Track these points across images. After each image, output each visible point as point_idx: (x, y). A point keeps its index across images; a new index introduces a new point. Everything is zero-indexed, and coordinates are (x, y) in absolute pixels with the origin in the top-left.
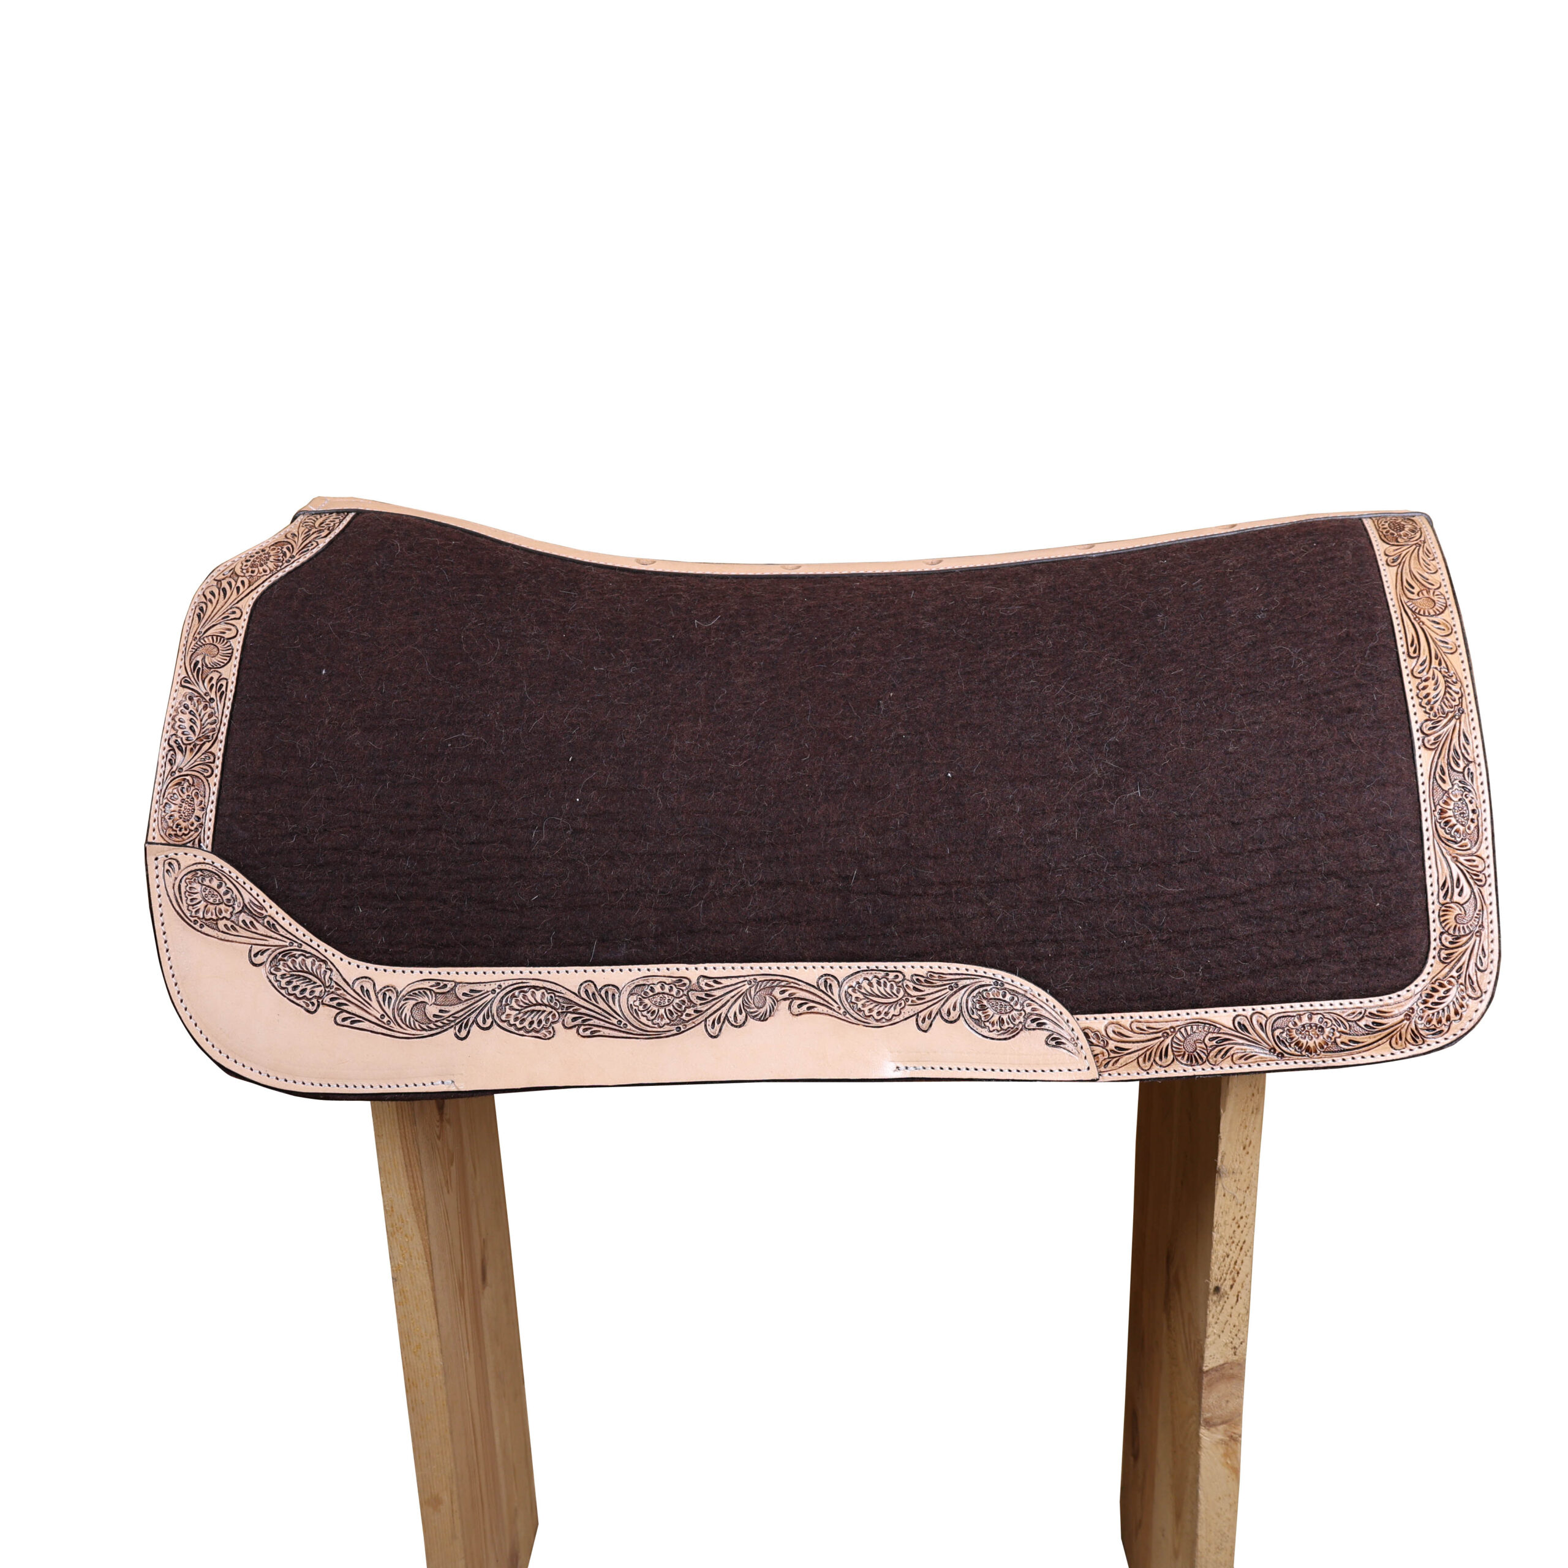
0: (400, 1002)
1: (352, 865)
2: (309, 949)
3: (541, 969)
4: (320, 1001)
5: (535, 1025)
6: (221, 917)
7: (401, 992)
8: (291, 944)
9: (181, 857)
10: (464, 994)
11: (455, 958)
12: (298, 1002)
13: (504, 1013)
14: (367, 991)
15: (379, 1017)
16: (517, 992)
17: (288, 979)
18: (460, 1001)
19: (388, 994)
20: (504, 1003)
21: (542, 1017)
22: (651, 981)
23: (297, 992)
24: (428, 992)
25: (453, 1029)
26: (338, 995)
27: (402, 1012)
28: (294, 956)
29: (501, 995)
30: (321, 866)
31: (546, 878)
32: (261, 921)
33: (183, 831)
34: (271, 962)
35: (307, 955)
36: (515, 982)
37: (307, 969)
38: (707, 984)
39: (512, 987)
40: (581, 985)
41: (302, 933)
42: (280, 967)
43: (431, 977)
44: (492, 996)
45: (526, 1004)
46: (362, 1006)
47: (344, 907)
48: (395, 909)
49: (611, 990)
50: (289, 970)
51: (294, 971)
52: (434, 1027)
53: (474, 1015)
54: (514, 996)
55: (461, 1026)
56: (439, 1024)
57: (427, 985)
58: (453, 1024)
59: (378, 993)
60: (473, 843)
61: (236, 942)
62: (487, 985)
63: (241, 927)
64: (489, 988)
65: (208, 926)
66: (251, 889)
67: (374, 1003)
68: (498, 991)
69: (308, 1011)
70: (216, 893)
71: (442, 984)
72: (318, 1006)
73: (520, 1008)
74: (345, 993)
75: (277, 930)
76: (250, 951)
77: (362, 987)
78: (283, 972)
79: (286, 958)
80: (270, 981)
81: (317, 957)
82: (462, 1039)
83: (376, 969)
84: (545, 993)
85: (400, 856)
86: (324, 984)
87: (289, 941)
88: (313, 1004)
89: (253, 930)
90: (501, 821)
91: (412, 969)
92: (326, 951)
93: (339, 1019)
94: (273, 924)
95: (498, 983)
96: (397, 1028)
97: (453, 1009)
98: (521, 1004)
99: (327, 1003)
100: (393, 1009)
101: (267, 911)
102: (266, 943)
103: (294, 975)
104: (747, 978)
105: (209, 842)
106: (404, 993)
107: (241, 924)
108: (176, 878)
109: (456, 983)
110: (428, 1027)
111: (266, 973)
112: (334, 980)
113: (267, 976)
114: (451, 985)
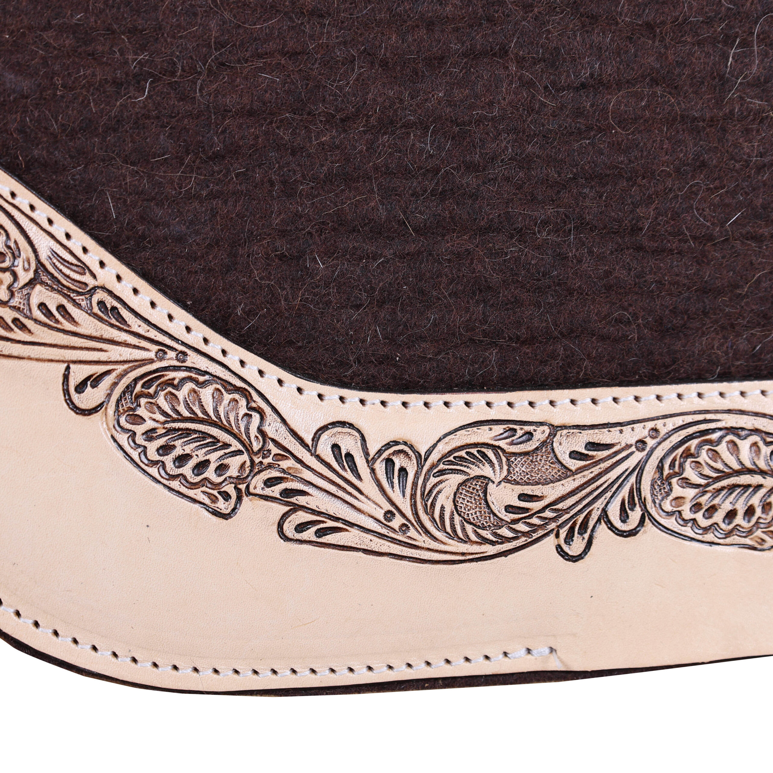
0: (426, 480)
1: (293, 153)
2: (202, 363)
3: (746, 385)
4: (243, 487)
5: (739, 520)
7: (429, 452)
8: (161, 354)
10: (575, 455)
11: (547, 369)
12: (191, 493)
13: (668, 494)
14: (349, 456)
15: (381, 515)
16: (694, 443)
17: (162, 441)
18: (568, 473)
19: (399, 462)
20: (666, 471)
21: (756, 500)
23: (187, 470)
24: (490, 454)
25: (552, 536)
26: (283, 471)
27: (433, 505)
28: (170, 383)
29: (659, 453)
30: (217, 157)
31: (760, 168)
32: (83, 304)
34: (118, 401)
35: (201, 379)
36: (689, 419)
37: (205, 412)
39: (683, 434)
41: (183, 325)
42: (142, 412)
43: (492, 414)
44: (638, 456)
45: (717, 470)
46: (340, 493)
47: (282, 257)
48: (402, 257)
50: (162, 418)
51: (174, 421)
52: (510, 535)
53: (600, 504)
54: (687, 454)
55: (572, 529)
56: (522, 527)
57: (484, 435)
58: (553, 525)
59: (374, 460)
60: (583, 86)
61: (30, 358)
62: (627, 429)
63: (36, 321)
64: (630, 436)
66: (50, 222)
67: (368, 486)
68: (651, 443)
69: (216, 513)
71: (520, 433)
72: (239, 499)
73: (703, 482)
74: (299, 466)
75: (124, 321)
76: (66, 377)
77: (336, 447)
78: (150, 424)
79: (152, 390)
80: (120, 447)
81: (225, 383)
82: (575, 559)
83: (362, 402)
84: (761, 444)
85: (407, 125)
86: (248, 448)
87: (155, 348)
88: (226, 496)
89: (68, 326)
90: (650, 27)
91: (447, 397)
92: (242, 363)
93: (289, 529)
94: (114, 308)
95: (650, 425)
96: (422, 540)
97: (552, 492)
98: (707, 471)
99: (259, 491)
100: (413, 496)
101: (94, 276)
102: (102, 356)
103: (175, 430)
106: (434, 457)
107: (38, 314)
109: (555, 429)
110: (495, 534)
111: (109, 429)
112: (271, 434)
113: (112, 437)
114: (541, 433)
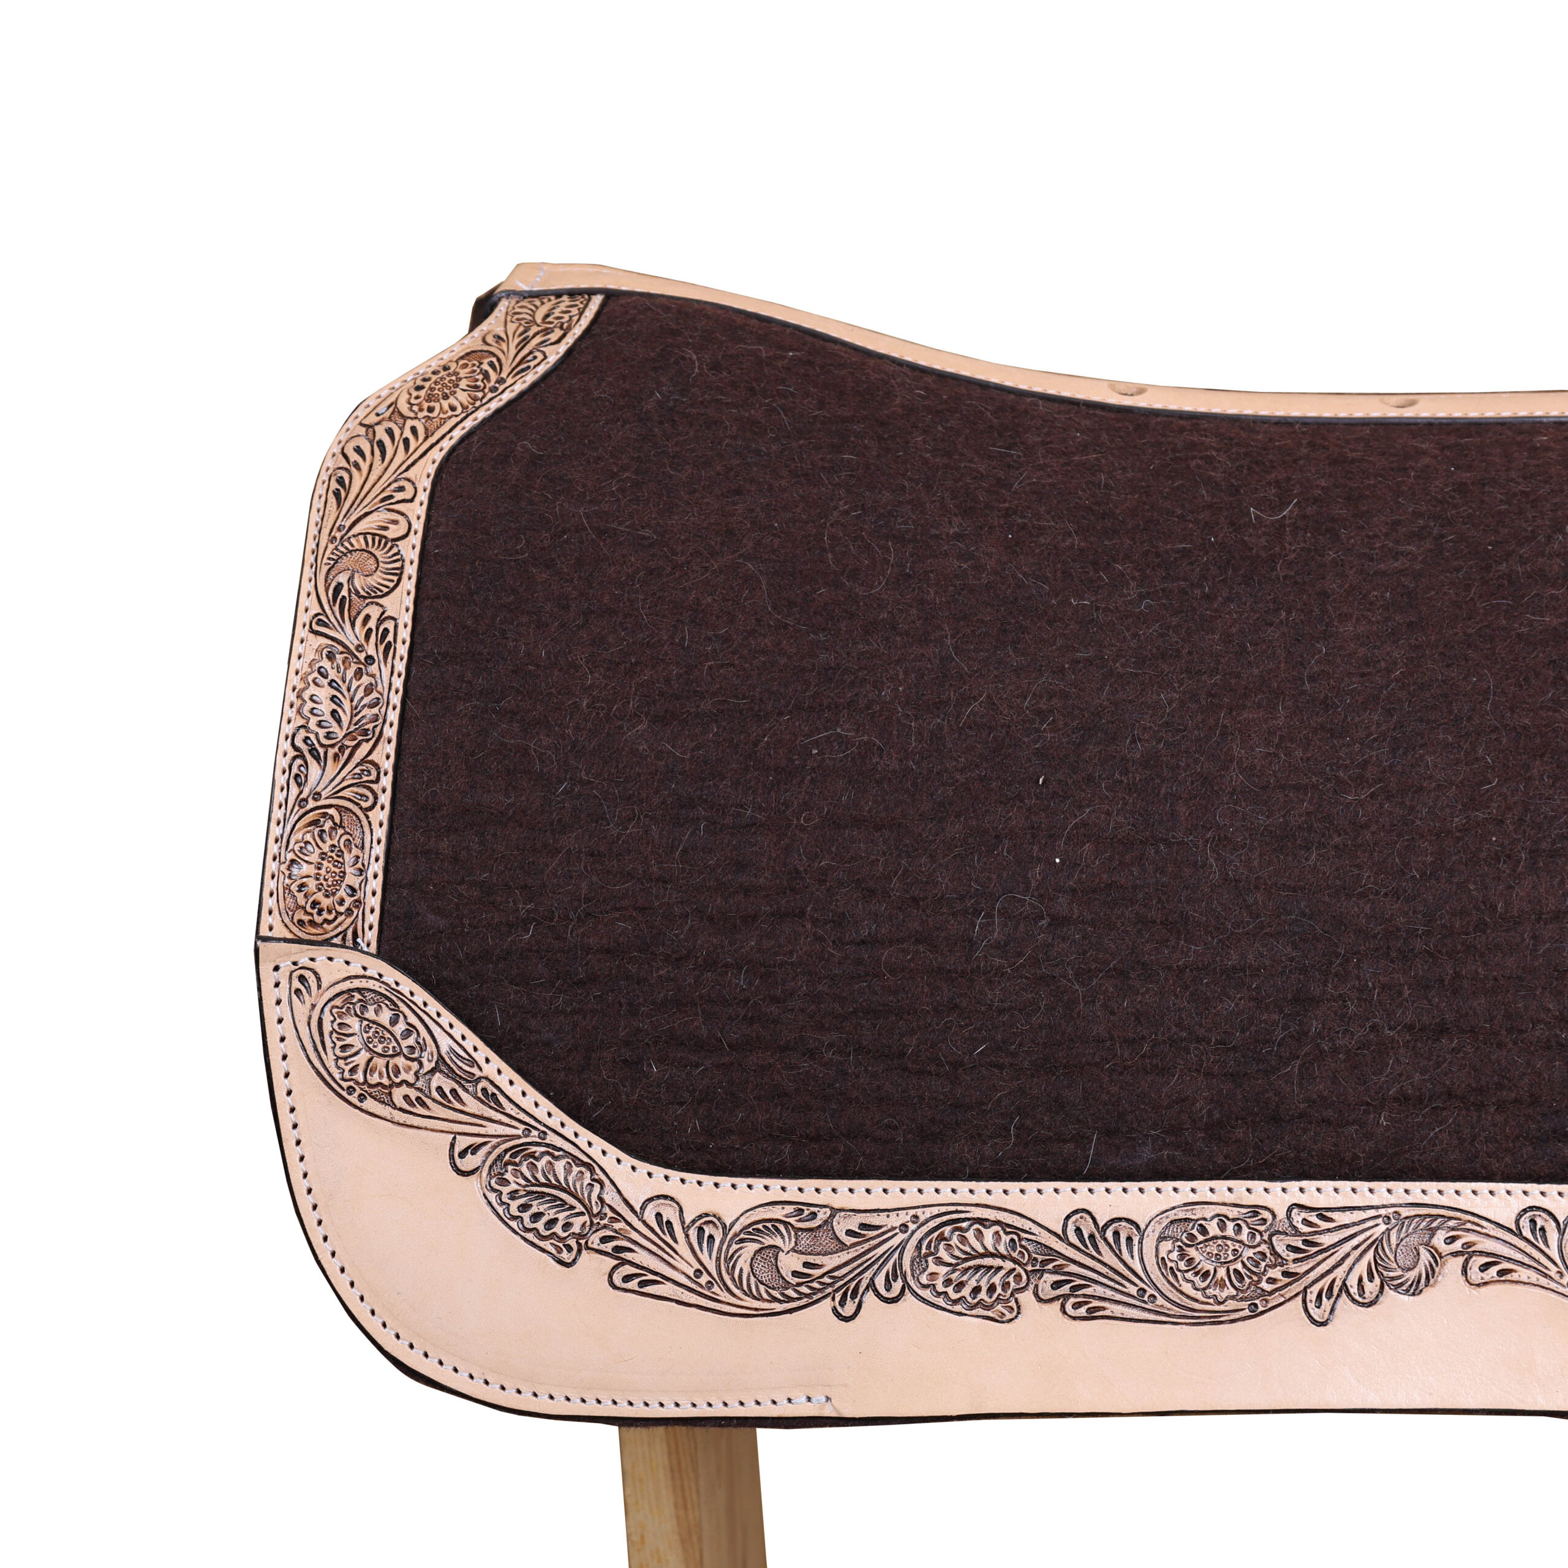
0: (729, 1246)
1: (638, 983)
2: (559, 1142)
3: (991, 1185)
4: (583, 1242)
5: (983, 1295)
6: (397, 1080)
7: (732, 1225)
8: (527, 1133)
9: (321, 965)
10: (850, 1233)
11: (830, 1162)
12: (542, 1244)
13: (925, 1270)
14: (669, 1223)
15: (691, 1274)
16: (947, 1229)
17: (522, 1201)
18: (843, 1247)
19: (708, 1230)
20: (924, 1251)
21: (997, 1280)
22: (1199, 1212)
23: (540, 1225)
24: (782, 1228)
25: (829, 1299)
26: (616, 1231)
27: (734, 1267)
28: (532, 1155)
29: (918, 1235)
30: (581, 983)
31: (1001, 1011)
32: (471, 1089)
33: (325, 915)
34: (491, 1167)
35: (557, 1153)
36: (943, 1209)
37: (558, 1180)
38: (1306, 1222)
39: (939, 1220)
40: (1068, 1217)
41: (546, 1110)
42: (508, 1176)
43: (785, 1197)
44: (901, 1237)
45: (965, 1253)
46: (660, 1253)
47: (625, 1061)
48: (718, 1066)
49: (1125, 1230)
50: (523, 1182)
51: (533, 1185)
52: (795, 1295)
53: (868, 1274)
54: (942, 1238)
55: (845, 1295)
56: (804, 1289)
57: (778, 1213)
58: (830, 1290)
59: (689, 1227)
60: (863, 942)
61: (426, 1129)
62: (893, 1214)
63: (434, 1100)
64: (895, 1220)
65: (372, 1097)
66: (451, 1026)
67: (682, 1248)
68: (912, 1227)
69: (561, 1262)
70: (388, 1035)
71: (806, 1213)
72: (579, 1251)
73: (954, 1261)
74: (628, 1228)
75: (500, 1105)
76: (452, 1145)
77: (659, 1216)
78: (514, 1187)
79: (517, 1160)
80: (490, 1203)
81: (575, 1158)
82: (847, 1319)
83: (683, 1181)
84: (1001, 1233)
85: (727, 966)
86: (589, 1210)
87: (523, 1127)
88: (569, 1249)
89: (457, 1105)
90: (915, 900)
91: (750, 1181)
92: (590, 1144)
93: (617, 1279)
94: (493, 1094)
95: (912, 1212)
96: (724, 1296)
97: (830, 1262)
98: (957, 1253)
99: (595, 1246)
100: (718, 1259)
101: (481, 1069)
102: (482, 1131)
103: (533, 1192)
104: (1383, 1212)
105: (372, 936)
106: (737, 1228)
107: (435, 1095)
108: (313, 1006)
109: (835, 1211)
110: (783, 1294)
111: (482, 1188)
112: (607, 1201)
113: (484, 1195)
114: (824, 1214)
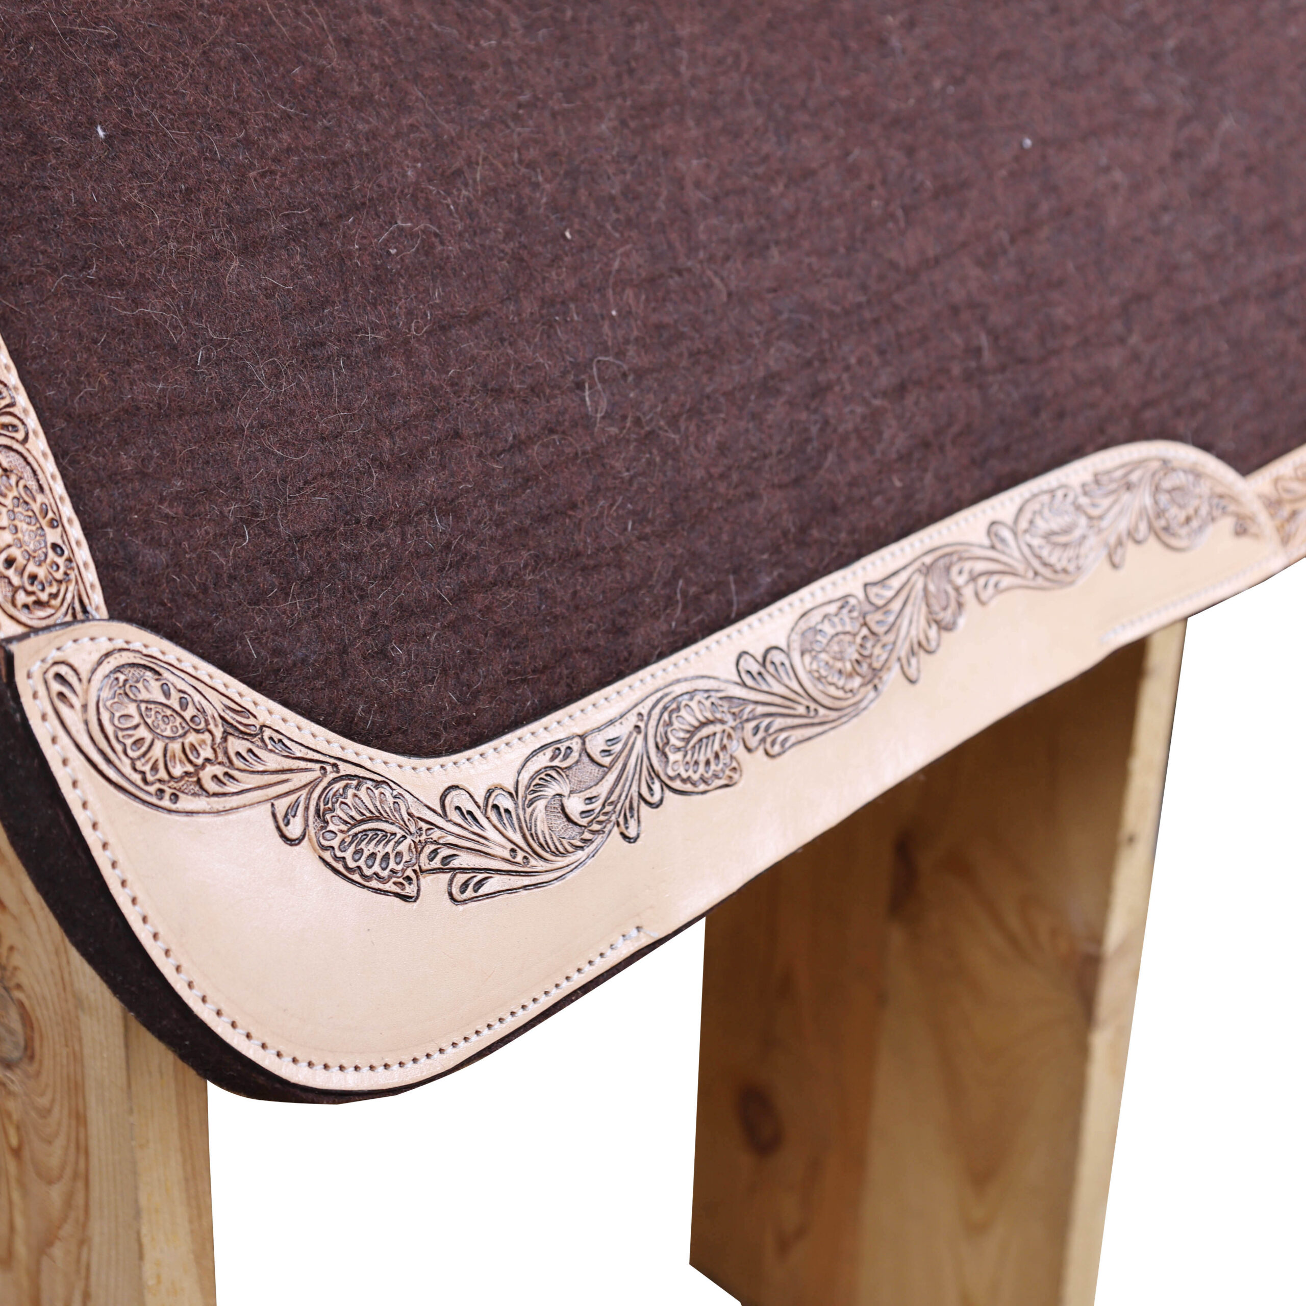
0: (524, 812)
2: (349, 770)
4: (416, 867)
5: (713, 766)
6: (200, 761)
7: (516, 789)
8: (323, 771)
9: (71, 652)
10: (604, 753)
12: (386, 887)
13: (668, 763)
14: (469, 813)
15: (507, 855)
16: (666, 716)
17: (353, 848)
18: (605, 769)
19: (500, 805)
20: (661, 744)
21: (717, 746)
22: (813, 618)
23: (377, 867)
24: (553, 774)
25: (616, 826)
26: (436, 843)
27: (536, 831)
28: (338, 794)
29: (651, 732)
32: (261, 743)
33: (49, 590)
34: (314, 823)
35: (355, 782)
36: (654, 699)
37: (370, 811)
38: (878, 596)
39: (657, 710)
40: (737, 664)
42: (331, 827)
43: (540, 742)
44: (640, 739)
45: (687, 731)
46: (477, 847)
49: (777, 657)
50: (345, 827)
51: (353, 826)
52: (591, 836)
53: (634, 787)
54: (666, 725)
55: (625, 816)
56: (595, 827)
57: (543, 760)
58: (614, 817)
59: (485, 809)
60: (511, 447)
61: (245, 806)
62: (624, 720)
64: (628, 725)
65: (183, 792)
67: (491, 833)
68: (642, 725)
69: (405, 898)
70: (169, 712)
71: (563, 749)
72: (418, 880)
73: (683, 744)
74: (443, 834)
75: (290, 750)
76: (274, 814)
77: (458, 809)
78: (340, 836)
79: (330, 805)
80: (328, 865)
82: (633, 840)
84: (703, 700)
87: (317, 766)
88: (409, 881)
89: (260, 767)
92: (372, 760)
93: (456, 891)
94: (279, 740)
95: (635, 711)
96: (540, 865)
97: (603, 789)
98: (682, 734)
99: (427, 867)
100: (521, 828)
101: (257, 717)
102: (290, 786)
103: (357, 834)
105: (97, 598)
106: (521, 791)
107: (237, 762)
108: (85, 707)
109: (582, 737)
110: (582, 840)
111: (315, 850)
112: (416, 814)
113: (320, 857)
114: (576, 744)
